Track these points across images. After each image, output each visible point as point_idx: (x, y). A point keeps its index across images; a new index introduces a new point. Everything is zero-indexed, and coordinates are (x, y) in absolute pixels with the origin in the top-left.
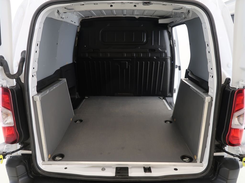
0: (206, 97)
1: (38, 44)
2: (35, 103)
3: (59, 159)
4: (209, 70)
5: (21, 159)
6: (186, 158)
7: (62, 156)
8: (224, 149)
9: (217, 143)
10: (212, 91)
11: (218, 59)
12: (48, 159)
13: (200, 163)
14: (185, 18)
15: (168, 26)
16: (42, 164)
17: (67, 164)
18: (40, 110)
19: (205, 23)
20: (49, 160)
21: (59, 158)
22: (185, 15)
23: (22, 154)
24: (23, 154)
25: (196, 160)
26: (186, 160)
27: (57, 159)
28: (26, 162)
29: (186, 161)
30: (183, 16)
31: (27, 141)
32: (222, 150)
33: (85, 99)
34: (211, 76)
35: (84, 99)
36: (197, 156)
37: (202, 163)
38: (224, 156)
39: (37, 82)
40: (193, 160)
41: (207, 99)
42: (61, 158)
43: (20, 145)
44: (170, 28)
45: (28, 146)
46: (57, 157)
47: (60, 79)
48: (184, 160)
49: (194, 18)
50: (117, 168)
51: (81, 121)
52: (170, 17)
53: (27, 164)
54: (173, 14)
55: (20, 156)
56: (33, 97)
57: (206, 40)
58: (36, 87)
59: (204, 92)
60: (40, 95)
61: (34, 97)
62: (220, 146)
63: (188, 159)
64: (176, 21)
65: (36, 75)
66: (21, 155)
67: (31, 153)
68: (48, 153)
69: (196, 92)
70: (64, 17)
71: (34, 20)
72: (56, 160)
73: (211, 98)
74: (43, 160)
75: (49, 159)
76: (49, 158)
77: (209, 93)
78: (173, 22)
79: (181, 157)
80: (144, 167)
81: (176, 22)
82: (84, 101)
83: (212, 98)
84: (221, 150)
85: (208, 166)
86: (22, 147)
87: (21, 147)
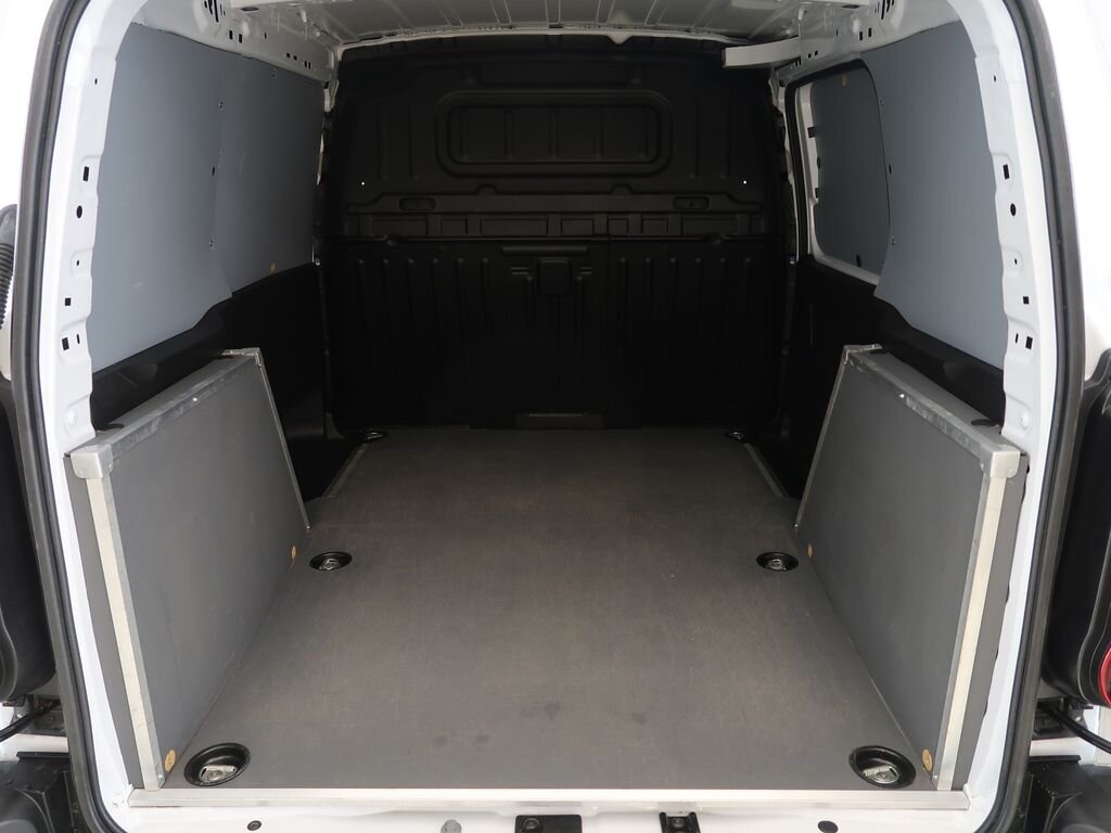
0: (995, 454)
1: (87, 170)
2: (78, 487)
3: (219, 772)
4: (1012, 305)
5: (11, 783)
6: (879, 760)
7: (237, 756)
8: (1078, 719)
9: (1046, 692)
10: (1026, 418)
11: (1066, 246)
12: (161, 776)
13: (953, 789)
14: (865, 34)
15: (770, 82)
16: (132, 803)
17: (263, 804)
18: (111, 524)
19: (994, 49)
20: (168, 780)
21: (221, 768)
22: (863, 20)
23: (19, 754)
24: (26, 758)
25: (930, 773)
26: (879, 774)
27: (211, 774)
28: (38, 798)
29: (881, 781)
30: (856, 27)
31: (45, 690)
32: (1067, 724)
33: (365, 445)
34: (1023, 341)
35: (360, 445)
36: (935, 753)
37: (961, 789)
38: (1078, 758)
39: (93, 374)
40: (914, 777)
41: (1000, 464)
42: (231, 769)
43: (11, 709)
44: (782, 91)
45: (54, 712)
46: (212, 764)
47: (232, 352)
48: (868, 772)
49: (920, 30)
50: (521, 821)
51: (344, 559)
52: (782, 33)
53: (45, 812)
54: (800, 18)
55: (11, 763)
56: (68, 456)
57: (995, 143)
58: (88, 399)
59: (974, 423)
60: (107, 446)
61: (72, 455)
62: (1061, 708)
63: (886, 769)
64: (816, 53)
65: (84, 338)
66: (18, 759)
67: (67, 750)
68: (163, 746)
69: (930, 418)
70: (245, 30)
71: (53, 36)
72: (204, 778)
73: (1022, 455)
74: (136, 781)
75: (167, 775)
76: (168, 769)
77: (1008, 429)
78: (799, 59)
79: (851, 757)
80: (663, 816)
81: (817, 57)
82: (361, 452)
83: (1024, 455)
84: (1064, 726)
85: (1000, 810)
86: (19, 716)
87: (15, 716)
